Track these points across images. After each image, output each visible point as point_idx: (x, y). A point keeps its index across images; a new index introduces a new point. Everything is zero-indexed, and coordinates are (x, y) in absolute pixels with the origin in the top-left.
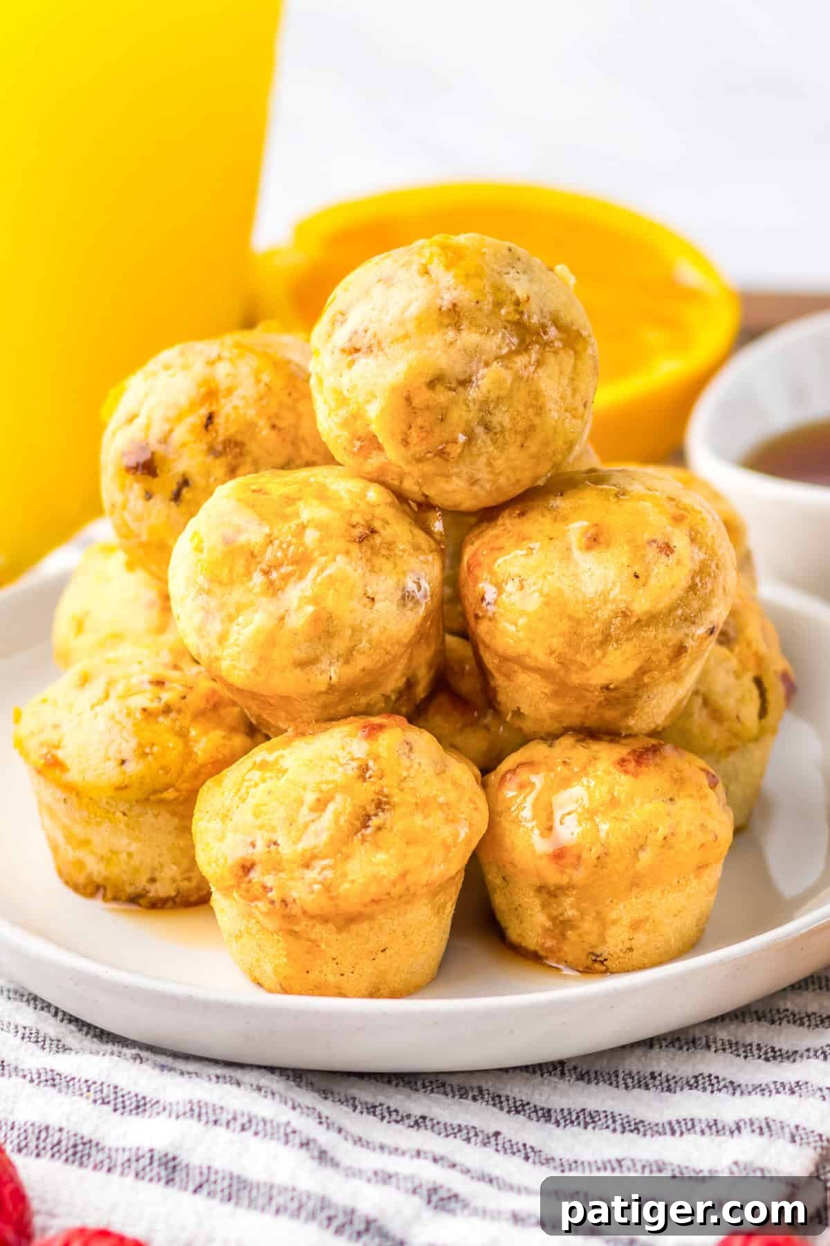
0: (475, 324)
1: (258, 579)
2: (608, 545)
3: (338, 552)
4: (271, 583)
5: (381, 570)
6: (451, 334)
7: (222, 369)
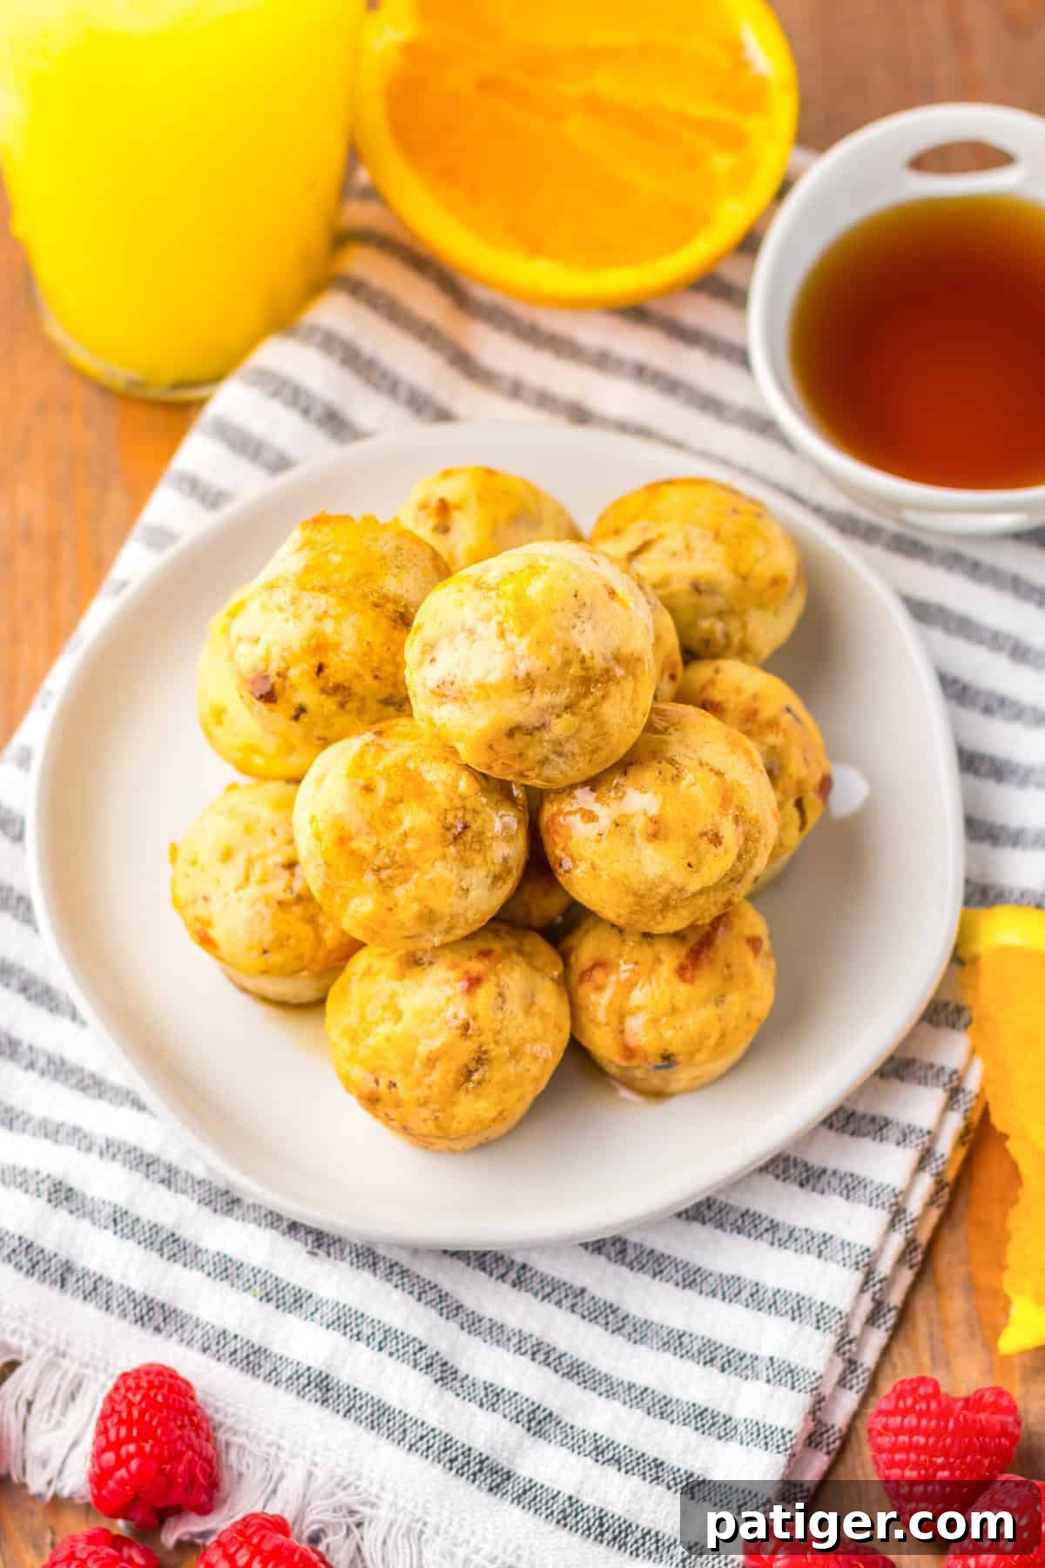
0: (544, 687)
1: (369, 878)
2: (666, 838)
3: (436, 860)
4: (381, 881)
5: (473, 865)
6: (525, 698)
7: (329, 627)
